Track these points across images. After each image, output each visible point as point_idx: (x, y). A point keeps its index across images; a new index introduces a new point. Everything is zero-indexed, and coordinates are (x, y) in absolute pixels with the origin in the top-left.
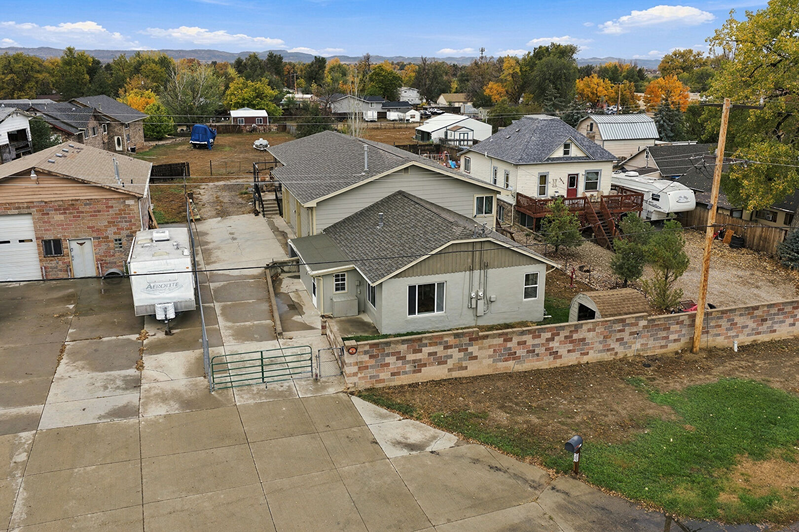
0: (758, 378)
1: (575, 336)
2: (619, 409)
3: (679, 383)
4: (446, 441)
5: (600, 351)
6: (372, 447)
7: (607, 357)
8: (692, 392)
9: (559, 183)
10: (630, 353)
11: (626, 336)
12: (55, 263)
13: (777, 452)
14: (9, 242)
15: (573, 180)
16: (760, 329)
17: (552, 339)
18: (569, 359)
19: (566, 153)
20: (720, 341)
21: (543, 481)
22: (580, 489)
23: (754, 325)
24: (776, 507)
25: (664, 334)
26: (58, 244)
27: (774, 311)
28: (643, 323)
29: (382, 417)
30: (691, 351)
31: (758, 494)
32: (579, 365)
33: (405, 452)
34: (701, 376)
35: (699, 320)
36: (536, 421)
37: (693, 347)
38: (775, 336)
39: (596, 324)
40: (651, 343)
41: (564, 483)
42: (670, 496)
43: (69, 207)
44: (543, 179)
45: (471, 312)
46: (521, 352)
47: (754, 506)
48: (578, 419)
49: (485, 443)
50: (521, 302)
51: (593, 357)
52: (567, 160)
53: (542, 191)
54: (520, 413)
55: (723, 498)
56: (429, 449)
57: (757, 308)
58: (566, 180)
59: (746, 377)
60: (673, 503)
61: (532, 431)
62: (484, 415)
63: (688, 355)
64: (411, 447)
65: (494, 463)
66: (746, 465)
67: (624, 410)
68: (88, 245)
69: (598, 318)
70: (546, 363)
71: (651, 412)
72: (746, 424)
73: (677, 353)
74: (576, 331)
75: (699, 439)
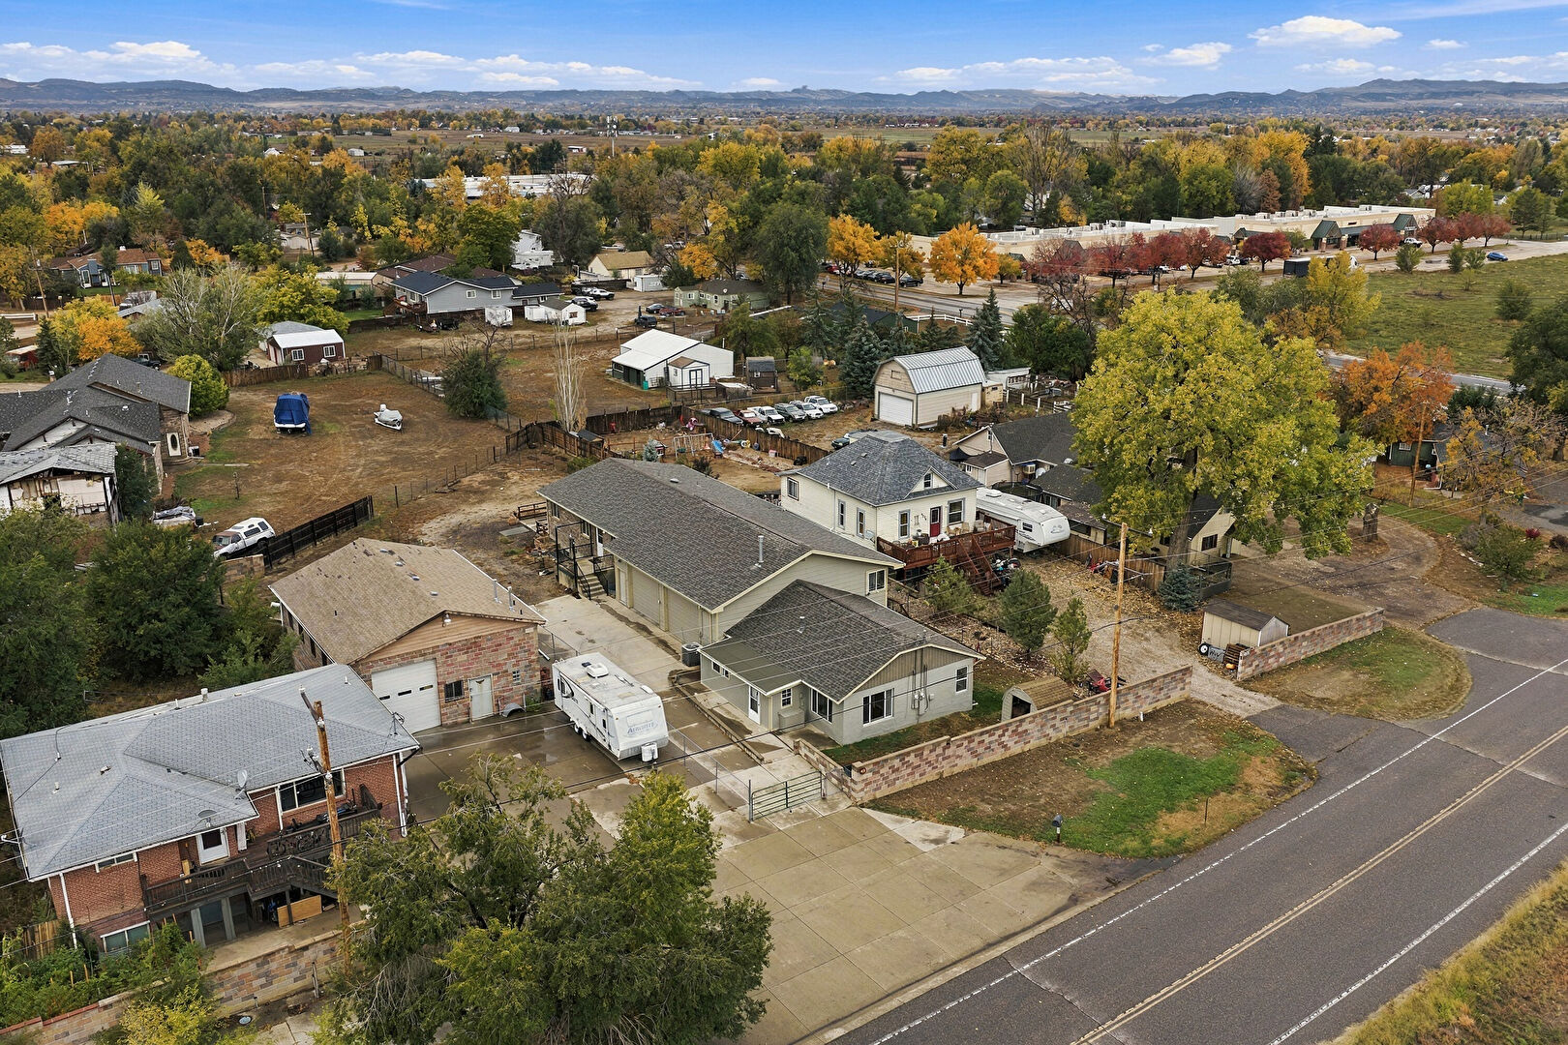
0: (1163, 745)
1: (1020, 730)
2: (1068, 787)
3: (1107, 758)
4: (957, 833)
5: (1039, 738)
6: (907, 846)
7: (1044, 742)
8: (1119, 764)
9: (921, 520)
10: (1061, 735)
11: (1057, 723)
12: (457, 706)
13: (1183, 804)
14: (410, 692)
15: (935, 514)
16: (1159, 697)
17: (1003, 735)
18: (1016, 749)
19: (927, 484)
20: (1128, 713)
21: (1038, 850)
22: (1065, 853)
23: (1152, 694)
24: (1188, 843)
25: (1084, 715)
26: (459, 684)
27: (1169, 679)
28: (1071, 709)
29: (900, 822)
30: (1108, 726)
31: (1175, 837)
32: (1024, 752)
33: (933, 846)
34: (1121, 750)
35: (1113, 700)
36: (1013, 807)
37: (1109, 721)
38: (1171, 701)
39: (1035, 717)
40: (1077, 724)
41: (1053, 850)
42: (1123, 847)
43: (473, 645)
44: (904, 517)
45: (914, 713)
46: (980, 750)
47: (1175, 844)
48: (1042, 801)
49: (986, 830)
50: (954, 696)
51: (1033, 744)
52: (929, 492)
53: (904, 532)
54: (999, 803)
55: (1155, 843)
56: (949, 841)
57: (1154, 680)
58: (928, 514)
59: (1153, 745)
60: (1126, 851)
61: (1013, 815)
62: (973, 809)
63: (1107, 731)
64: (936, 841)
65: (1000, 844)
66: (1167, 818)
67: (1072, 787)
68: (487, 683)
69: (1034, 711)
70: (998, 755)
71: (1091, 787)
72: (1160, 787)
73: (1097, 730)
74: (1020, 725)
75: (1131, 804)
